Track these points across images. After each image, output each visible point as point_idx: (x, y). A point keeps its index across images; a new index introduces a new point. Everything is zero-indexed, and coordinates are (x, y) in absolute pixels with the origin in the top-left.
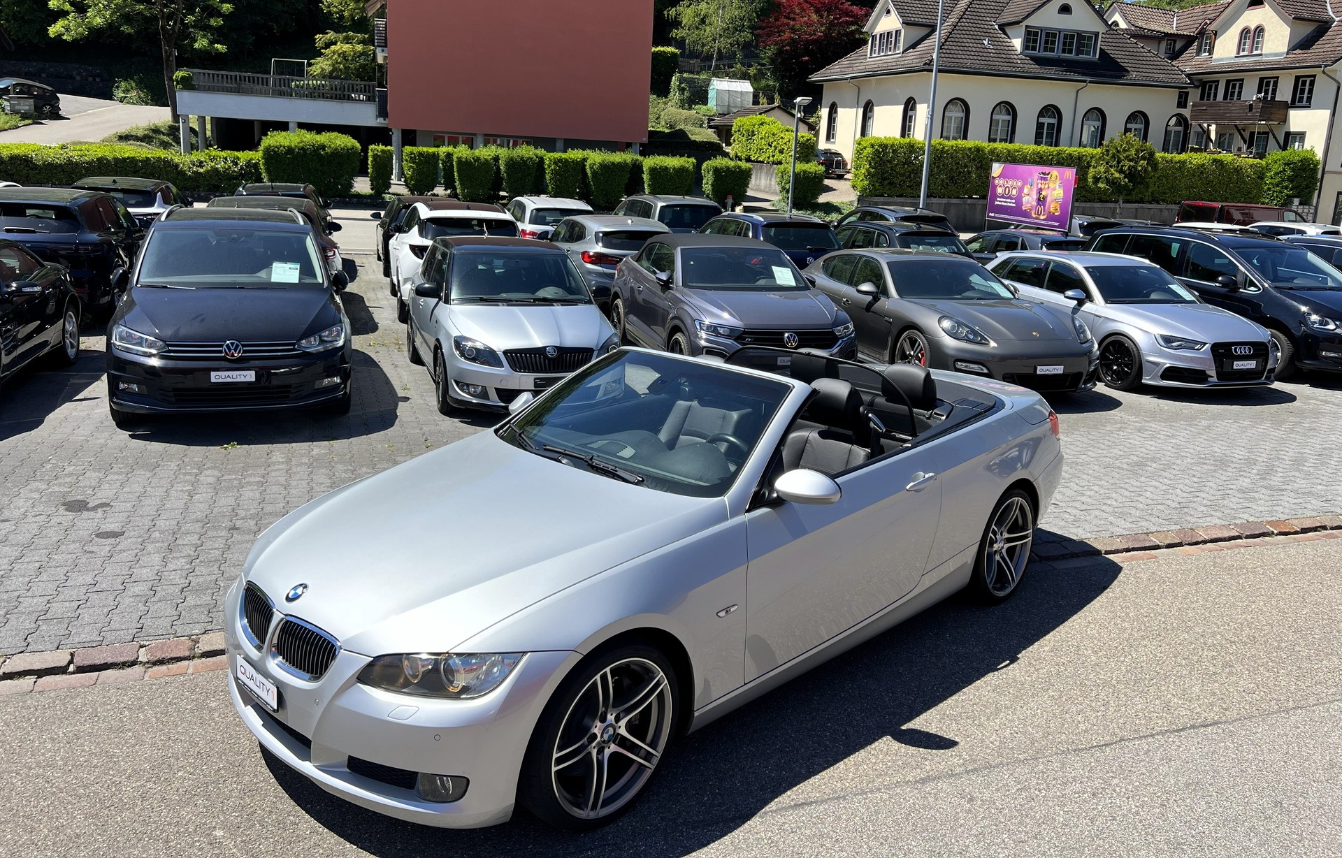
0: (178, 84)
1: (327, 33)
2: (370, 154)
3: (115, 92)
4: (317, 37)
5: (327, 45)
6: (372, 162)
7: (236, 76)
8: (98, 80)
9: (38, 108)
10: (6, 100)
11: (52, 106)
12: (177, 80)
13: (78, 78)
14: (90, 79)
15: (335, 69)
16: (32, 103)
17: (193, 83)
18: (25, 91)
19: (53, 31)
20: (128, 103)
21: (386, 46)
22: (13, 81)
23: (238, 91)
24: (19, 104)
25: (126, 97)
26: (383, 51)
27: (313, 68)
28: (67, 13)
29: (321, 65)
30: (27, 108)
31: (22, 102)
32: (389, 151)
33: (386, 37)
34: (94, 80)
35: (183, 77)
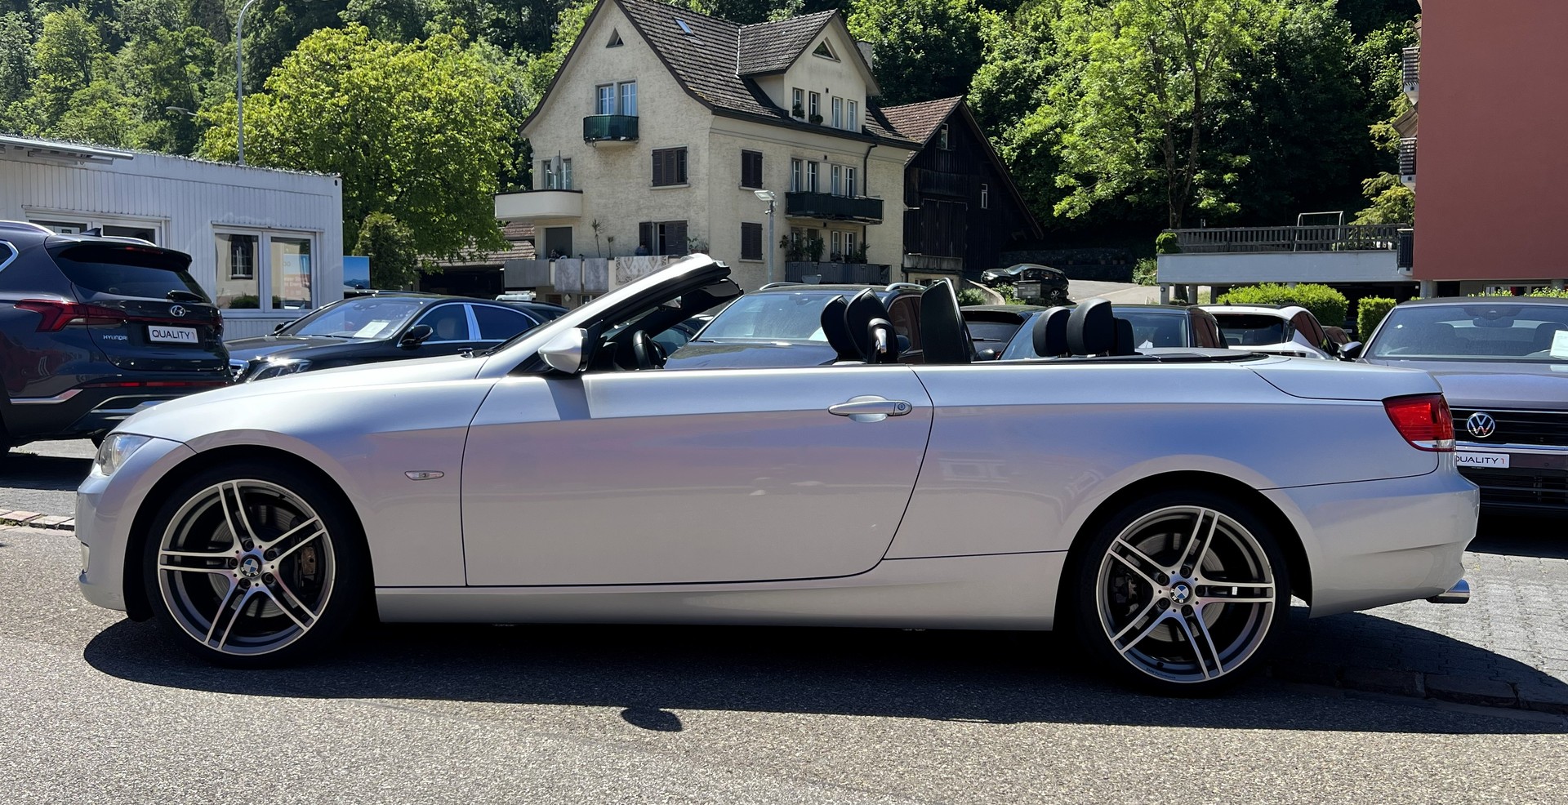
0: (1160, 248)
1: (1379, 176)
2: (1361, 310)
3: (1136, 273)
4: (1364, 182)
5: (1378, 193)
6: (1362, 320)
7: (1226, 233)
8: (1122, 262)
9: (1044, 293)
10: (1015, 286)
11: (1060, 290)
12: (1159, 243)
13: (1103, 262)
14: (1115, 262)
15: (1386, 219)
16: (1039, 288)
17: (1177, 245)
18: (1037, 276)
19: (1058, 208)
20: (1146, 285)
21: (1414, 173)
22: (1025, 267)
23: (1229, 250)
24: (1026, 290)
25: (1145, 278)
26: (1410, 179)
27: (1359, 222)
28: (1074, 188)
29: (1370, 216)
30: (1033, 293)
31: (1029, 287)
32: (1387, 304)
33: (1414, 161)
34: (1119, 263)
35: (1166, 240)
